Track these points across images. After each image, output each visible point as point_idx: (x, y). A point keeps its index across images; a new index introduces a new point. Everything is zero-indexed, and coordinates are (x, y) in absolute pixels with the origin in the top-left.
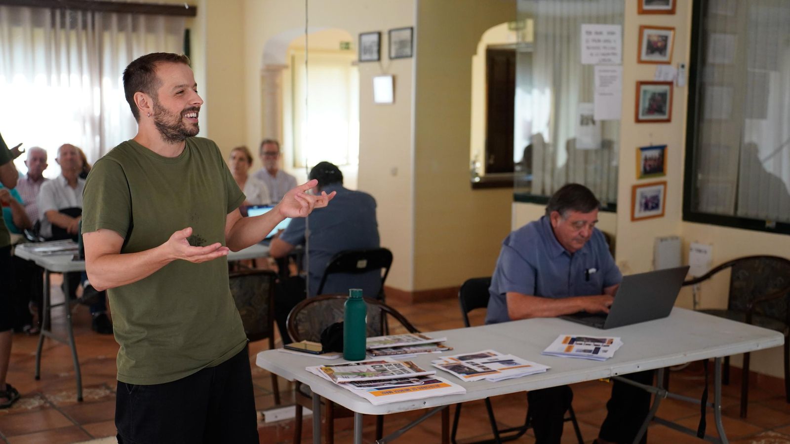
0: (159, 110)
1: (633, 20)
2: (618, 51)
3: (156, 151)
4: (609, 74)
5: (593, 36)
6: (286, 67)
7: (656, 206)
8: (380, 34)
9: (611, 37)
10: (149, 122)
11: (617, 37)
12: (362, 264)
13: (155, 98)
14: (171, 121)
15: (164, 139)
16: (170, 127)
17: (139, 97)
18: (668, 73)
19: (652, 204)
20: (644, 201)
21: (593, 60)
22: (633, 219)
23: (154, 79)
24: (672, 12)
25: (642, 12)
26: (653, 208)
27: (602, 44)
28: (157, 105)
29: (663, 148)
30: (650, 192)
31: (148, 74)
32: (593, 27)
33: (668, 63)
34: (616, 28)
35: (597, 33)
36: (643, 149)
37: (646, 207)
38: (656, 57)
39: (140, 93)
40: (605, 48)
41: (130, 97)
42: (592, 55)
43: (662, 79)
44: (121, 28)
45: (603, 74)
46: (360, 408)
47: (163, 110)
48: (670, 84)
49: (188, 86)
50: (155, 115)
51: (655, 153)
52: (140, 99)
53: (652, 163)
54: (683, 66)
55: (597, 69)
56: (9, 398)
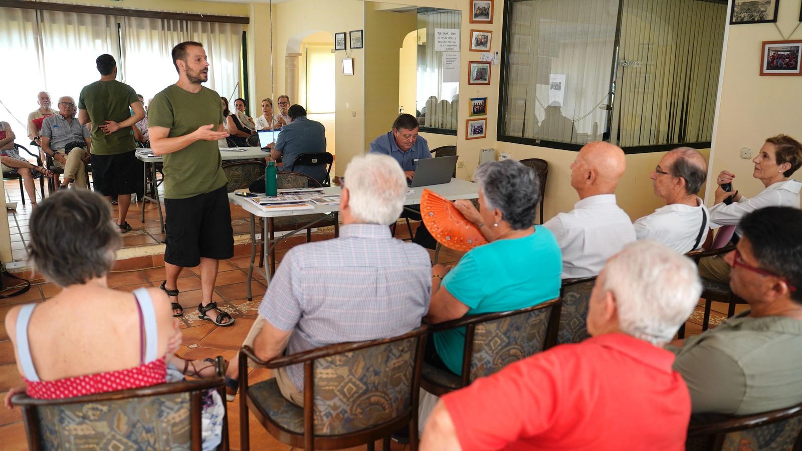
0: (188, 69)
1: (467, 26)
2: (458, 43)
3: (184, 89)
4: (452, 57)
5: (442, 35)
6: (300, 55)
7: (481, 132)
8: (345, 34)
9: (453, 36)
10: (184, 74)
11: (457, 36)
12: (314, 161)
13: (186, 62)
14: (194, 74)
15: (190, 83)
16: (193, 77)
17: (178, 62)
18: (489, 57)
19: (478, 130)
20: (473, 129)
21: (442, 49)
22: (467, 139)
23: (185, 54)
24: (491, 22)
25: (472, 22)
26: (479, 133)
27: (447, 40)
28: (187, 66)
29: (485, 99)
30: (477, 124)
31: (183, 51)
32: (442, 30)
33: (489, 51)
34: (457, 31)
35: (444, 33)
36: (472, 100)
37: (475, 132)
38: (482, 48)
39: (179, 60)
40: (449, 42)
41: (175, 63)
42: (441, 46)
43: (484, 60)
44: (204, 31)
45: (449, 57)
46: (259, 214)
47: (190, 69)
48: (490, 63)
49: (202, 56)
50: (186, 71)
51: (481, 102)
52: (179, 63)
53: (478, 107)
54: (497, 53)
55: (444, 54)
56: (126, 229)
